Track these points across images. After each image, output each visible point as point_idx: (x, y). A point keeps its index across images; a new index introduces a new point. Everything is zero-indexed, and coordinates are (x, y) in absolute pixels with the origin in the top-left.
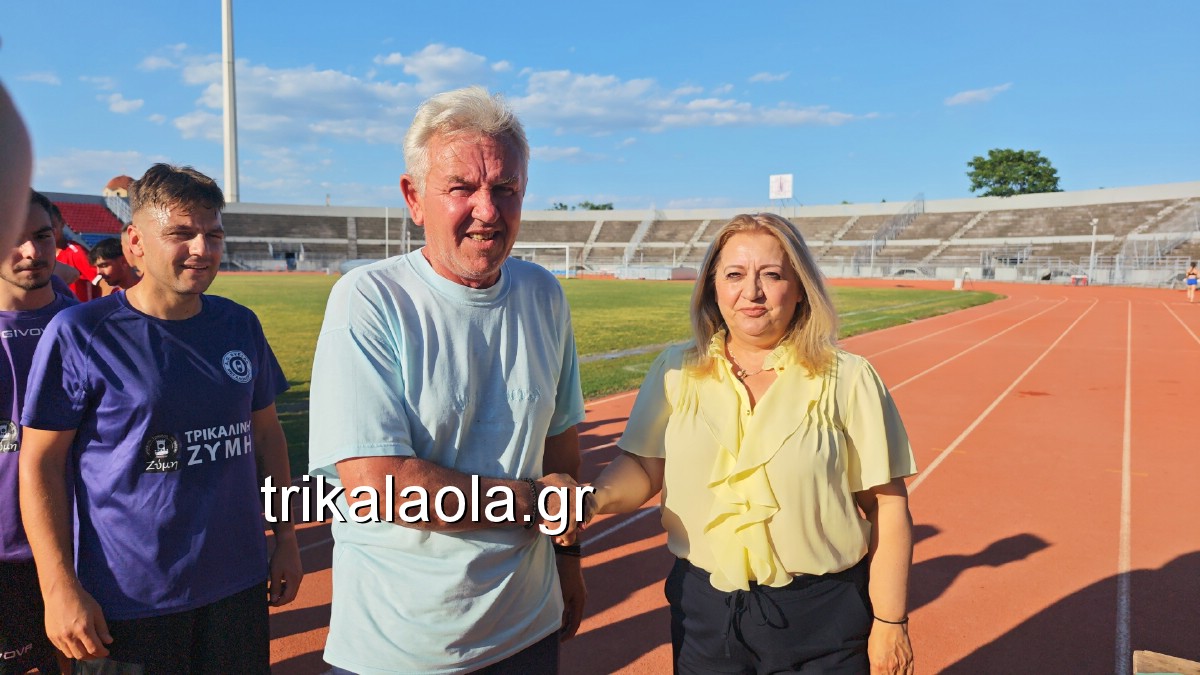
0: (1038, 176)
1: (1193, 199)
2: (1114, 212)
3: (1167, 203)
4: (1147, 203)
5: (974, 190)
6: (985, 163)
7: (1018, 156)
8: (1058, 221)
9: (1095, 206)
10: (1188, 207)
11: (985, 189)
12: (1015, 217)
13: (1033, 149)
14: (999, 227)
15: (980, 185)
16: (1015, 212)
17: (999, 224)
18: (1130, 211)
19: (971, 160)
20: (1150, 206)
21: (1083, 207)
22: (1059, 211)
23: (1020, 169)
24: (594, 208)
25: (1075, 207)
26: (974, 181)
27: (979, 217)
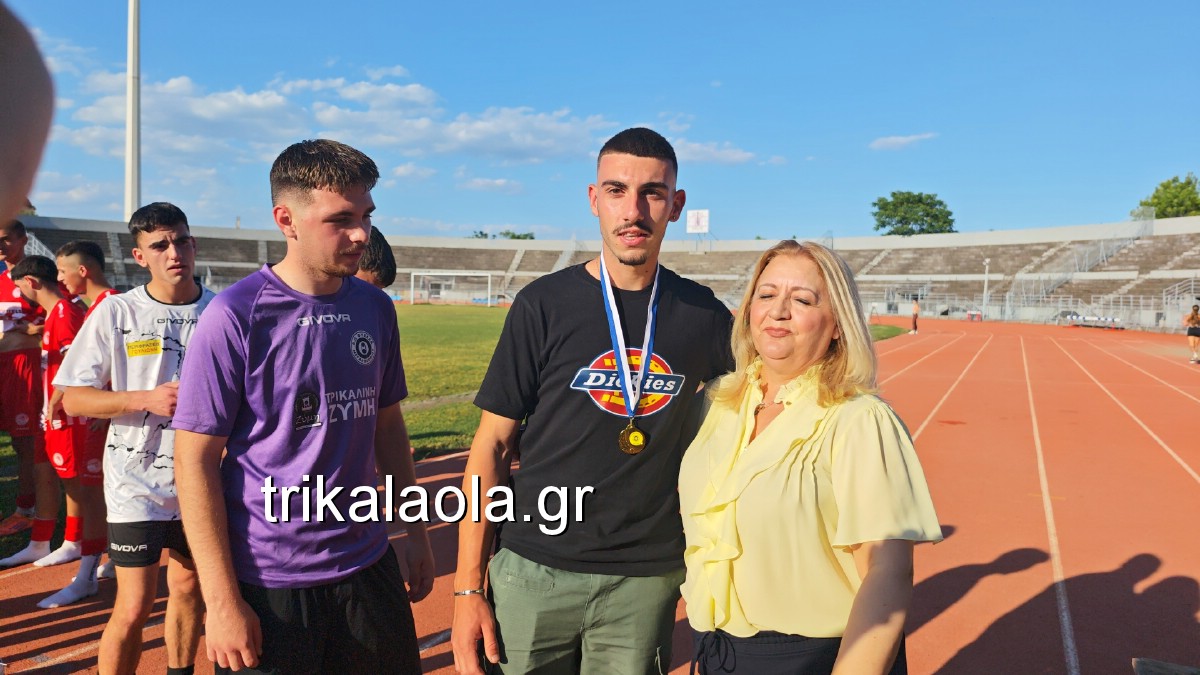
0: (935, 217)
1: (1073, 243)
2: (1004, 253)
3: (1050, 245)
4: (1032, 245)
5: (877, 229)
7: (917, 198)
8: (954, 259)
9: (986, 247)
10: (1069, 249)
11: (888, 229)
12: (915, 256)
14: (900, 265)
15: (883, 225)
16: (915, 250)
17: (902, 262)
18: (1019, 252)
19: (876, 201)
20: (1035, 248)
21: (976, 247)
22: (954, 251)
23: (920, 211)
24: (514, 237)
25: (969, 247)
26: (877, 220)
27: (883, 254)
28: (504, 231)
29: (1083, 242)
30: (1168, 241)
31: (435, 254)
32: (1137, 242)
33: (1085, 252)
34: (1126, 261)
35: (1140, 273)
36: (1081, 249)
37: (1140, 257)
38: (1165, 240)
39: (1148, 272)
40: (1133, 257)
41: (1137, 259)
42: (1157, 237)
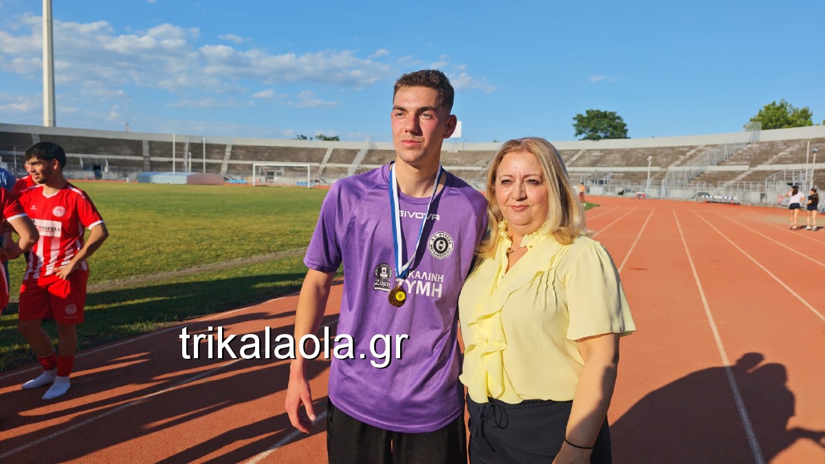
0: (615, 128)
1: (707, 146)
2: (660, 152)
3: (692, 148)
4: (679, 147)
5: (576, 135)
6: (584, 118)
7: (603, 115)
8: (628, 157)
9: (649, 148)
10: (704, 150)
11: (583, 136)
12: (602, 154)
14: (591, 160)
15: (580, 133)
16: (602, 151)
17: (592, 158)
18: (670, 152)
19: (575, 116)
20: (682, 149)
21: (643, 149)
22: (628, 151)
23: (605, 123)
24: (326, 139)
25: (637, 149)
26: (577, 129)
27: (580, 153)
28: (318, 135)
29: (713, 146)
30: (769, 145)
31: (269, 151)
32: (749, 146)
33: (714, 152)
34: (741, 158)
35: (751, 167)
36: (711, 150)
37: (751, 156)
38: (767, 145)
39: (756, 166)
40: (746, 156)
41: (748, 157)
42: (762, 143)
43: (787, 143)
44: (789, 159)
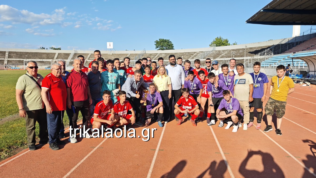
0: (169, 45)
1: (200, 52)
2: (185, 54)
3: (195, 53)
6: (159, 42)
7: (165, 41)
9: (181, 53)
12: (165, 55)
13: (168, 39)
15: (157, 47)
18: (188, 54)
19: (155, 41)
20: (192, 53)
23: (166, 44)
24: (55, 49)
25: (178, 53)
28: (51, 47)
33: (202, 54)
37: (213, 55)
43: (224, 51)
44: (225, 56)
